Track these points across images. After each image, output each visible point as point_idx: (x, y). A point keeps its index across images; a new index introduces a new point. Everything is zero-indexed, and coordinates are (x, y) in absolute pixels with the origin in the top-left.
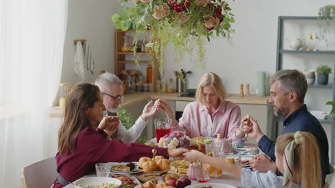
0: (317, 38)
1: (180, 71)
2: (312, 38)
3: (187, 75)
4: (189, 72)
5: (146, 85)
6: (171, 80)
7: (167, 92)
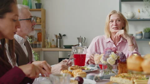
0: (143, 11)
1: (58, 35)
2: (139, 12)
3: (63, 37)
4: (64, 35)
5: (38, 43)
6: (53, 40)
7: (51, 47)
